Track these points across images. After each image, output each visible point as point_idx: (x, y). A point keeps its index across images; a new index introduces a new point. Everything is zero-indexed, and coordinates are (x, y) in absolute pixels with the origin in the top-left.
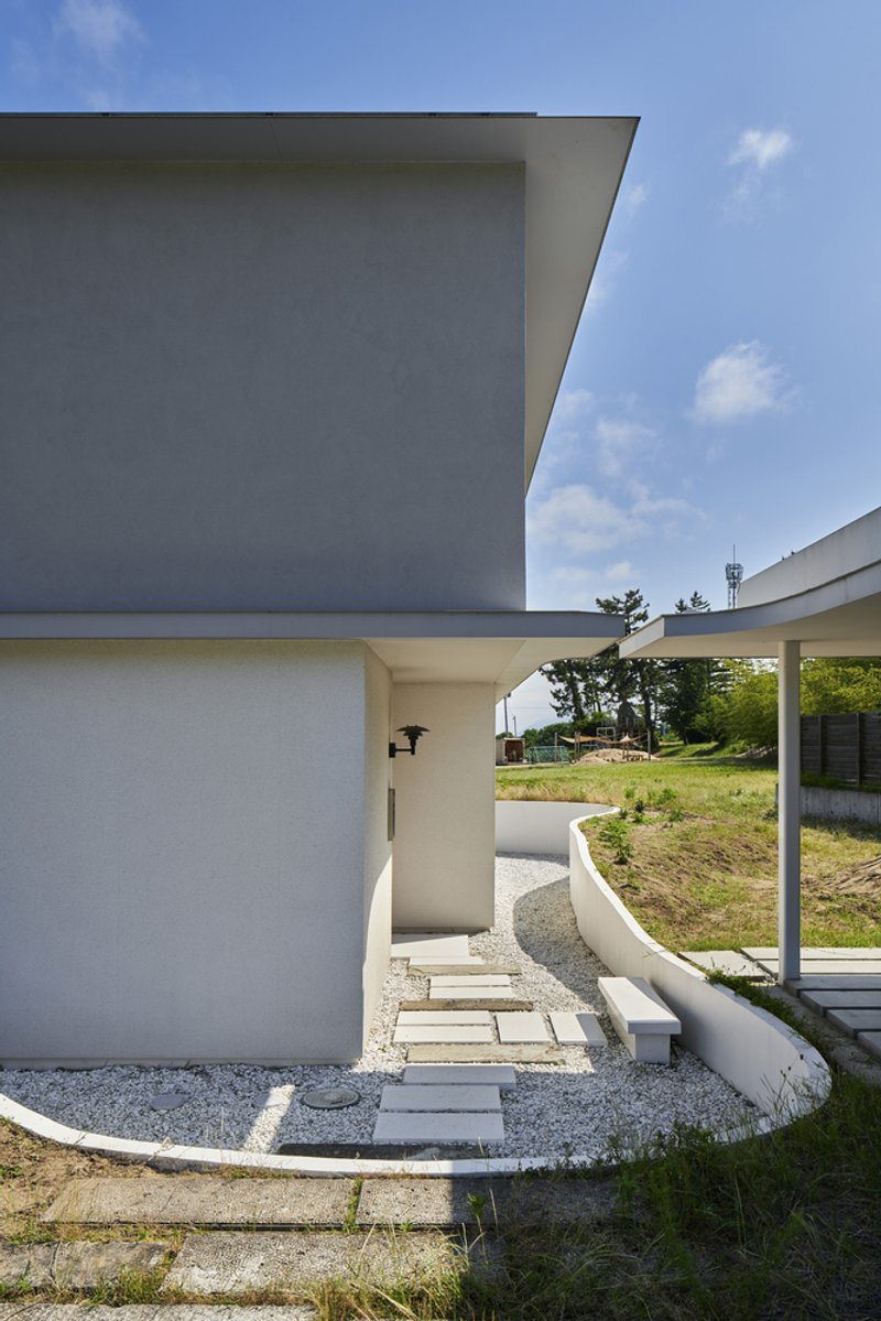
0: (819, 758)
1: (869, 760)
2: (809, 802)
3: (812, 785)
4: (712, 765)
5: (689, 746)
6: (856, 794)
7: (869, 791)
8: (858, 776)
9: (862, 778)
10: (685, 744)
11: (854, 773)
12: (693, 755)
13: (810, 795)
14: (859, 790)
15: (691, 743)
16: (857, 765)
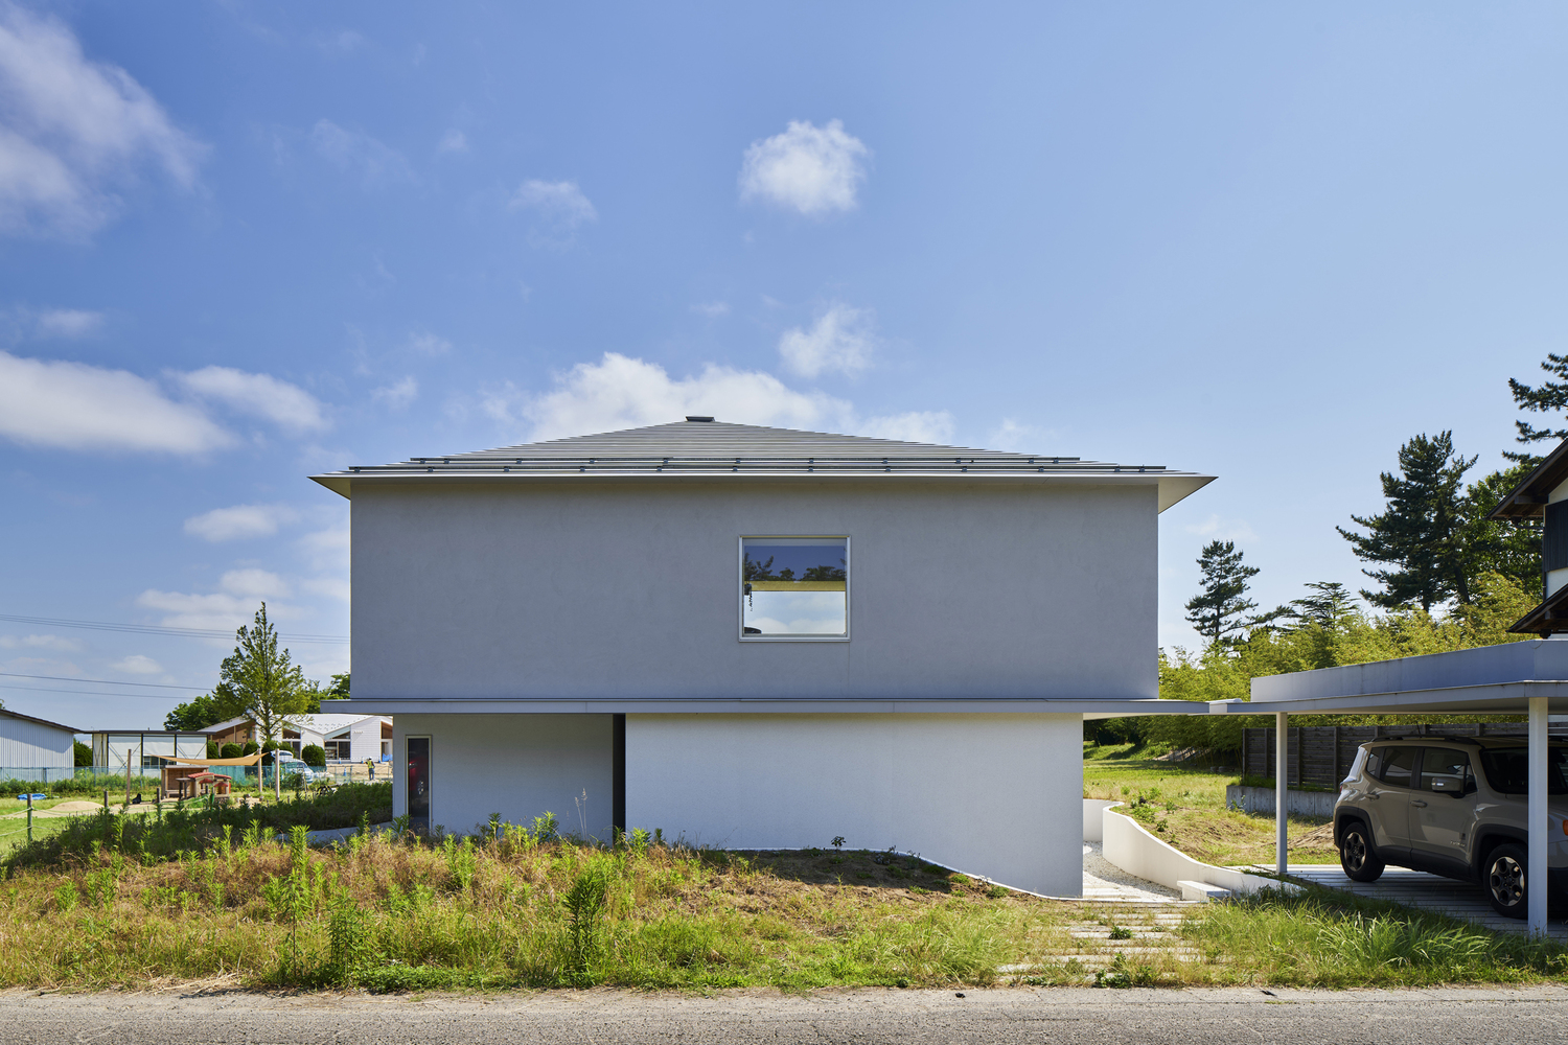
0: (1265, 764)
1: (1306, 765)
2: (1257, 800)
3: (1259, 786)
4: (1137, 769)
5: (1102, 748)
6: (1297, 793)
7: (1307, 791)
8: (1298, 779)
9: (1301, 780)
10: (1096, 745)
11: (1295, 776)
12: (1108, 758)
13: (1257, 794)
14: (1300, 790)
15: (1103, 745)
16: (1298, 769)
